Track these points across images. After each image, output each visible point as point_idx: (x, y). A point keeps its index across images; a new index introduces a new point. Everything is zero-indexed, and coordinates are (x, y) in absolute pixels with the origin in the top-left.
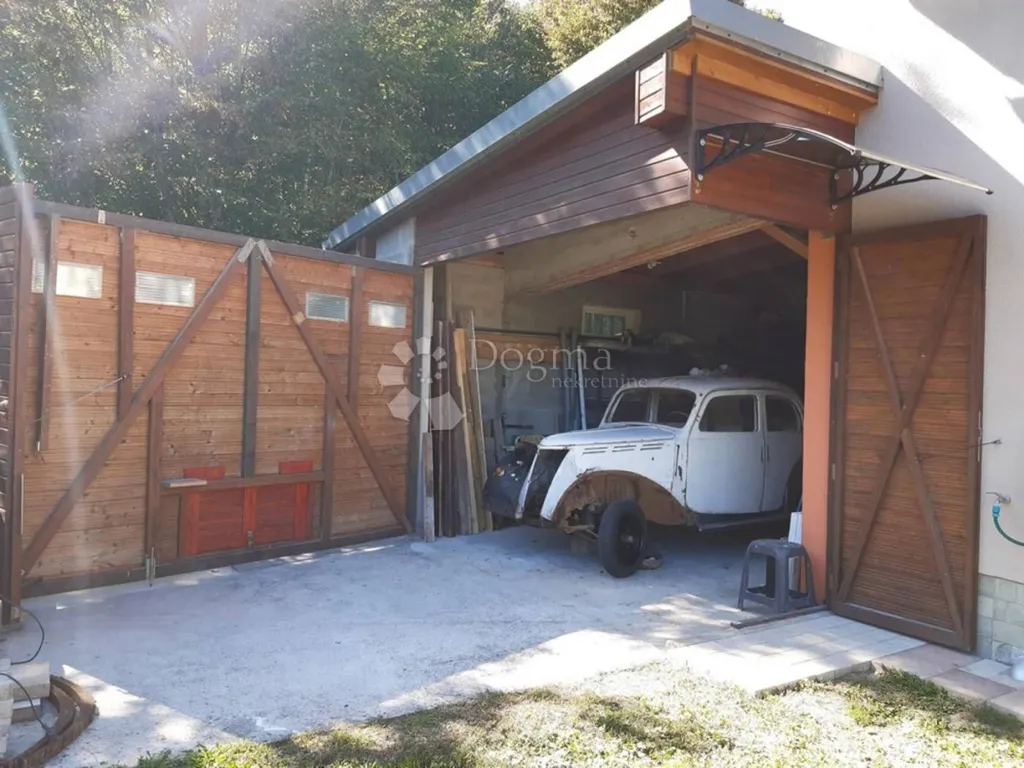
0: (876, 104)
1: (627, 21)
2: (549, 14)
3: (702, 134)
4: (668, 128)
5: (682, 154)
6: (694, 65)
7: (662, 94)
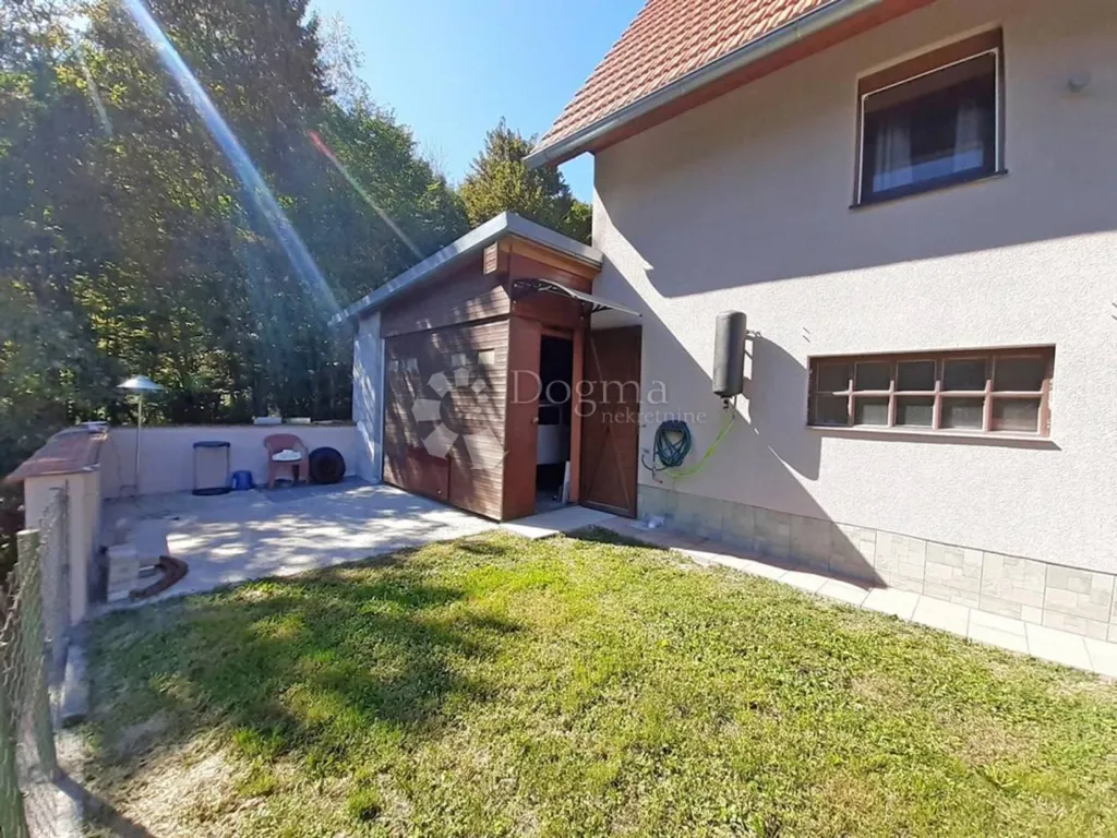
0: (600, 271)
1: (485, 221)
2: (468, 199)
3: (515, 282)
4: (501, 278)
5: (506, 290)
6: (511, 248)
7: (495, 262)
